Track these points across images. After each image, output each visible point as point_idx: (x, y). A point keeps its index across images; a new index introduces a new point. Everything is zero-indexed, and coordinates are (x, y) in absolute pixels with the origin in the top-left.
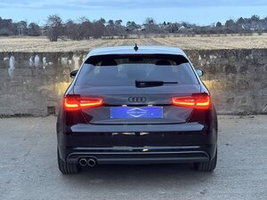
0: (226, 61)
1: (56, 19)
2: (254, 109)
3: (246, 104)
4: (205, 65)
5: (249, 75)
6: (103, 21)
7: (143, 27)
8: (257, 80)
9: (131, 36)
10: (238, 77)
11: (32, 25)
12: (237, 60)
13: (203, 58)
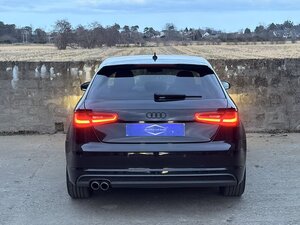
0: (256, 73)
1: (65, 25)
2: (287, 127)
3: (279, 121)
4: (232, 77)
5: (282, 88)
6: (117, 26)
7: (162, 34)
8: (290, 93)
9: (148, 44)
10: (269, 90)
11: (38, 31)
12: (268, 70)
13: (229, 68)
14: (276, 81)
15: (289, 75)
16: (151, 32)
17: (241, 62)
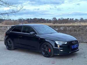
0: (74, 28)
2: (82, 41)
3: (80, 40)
4: (68, 29)
5: (80, 32)
6: (68, 19)
7: (80, 20)
8: (82, 33)
10: (77, 33)
11: (50, 20)
12: (77, 28)
13: (68, 27)
14: (79, 31)
15: (82, 29)
16: (77, 20)
17: (70, 26)
